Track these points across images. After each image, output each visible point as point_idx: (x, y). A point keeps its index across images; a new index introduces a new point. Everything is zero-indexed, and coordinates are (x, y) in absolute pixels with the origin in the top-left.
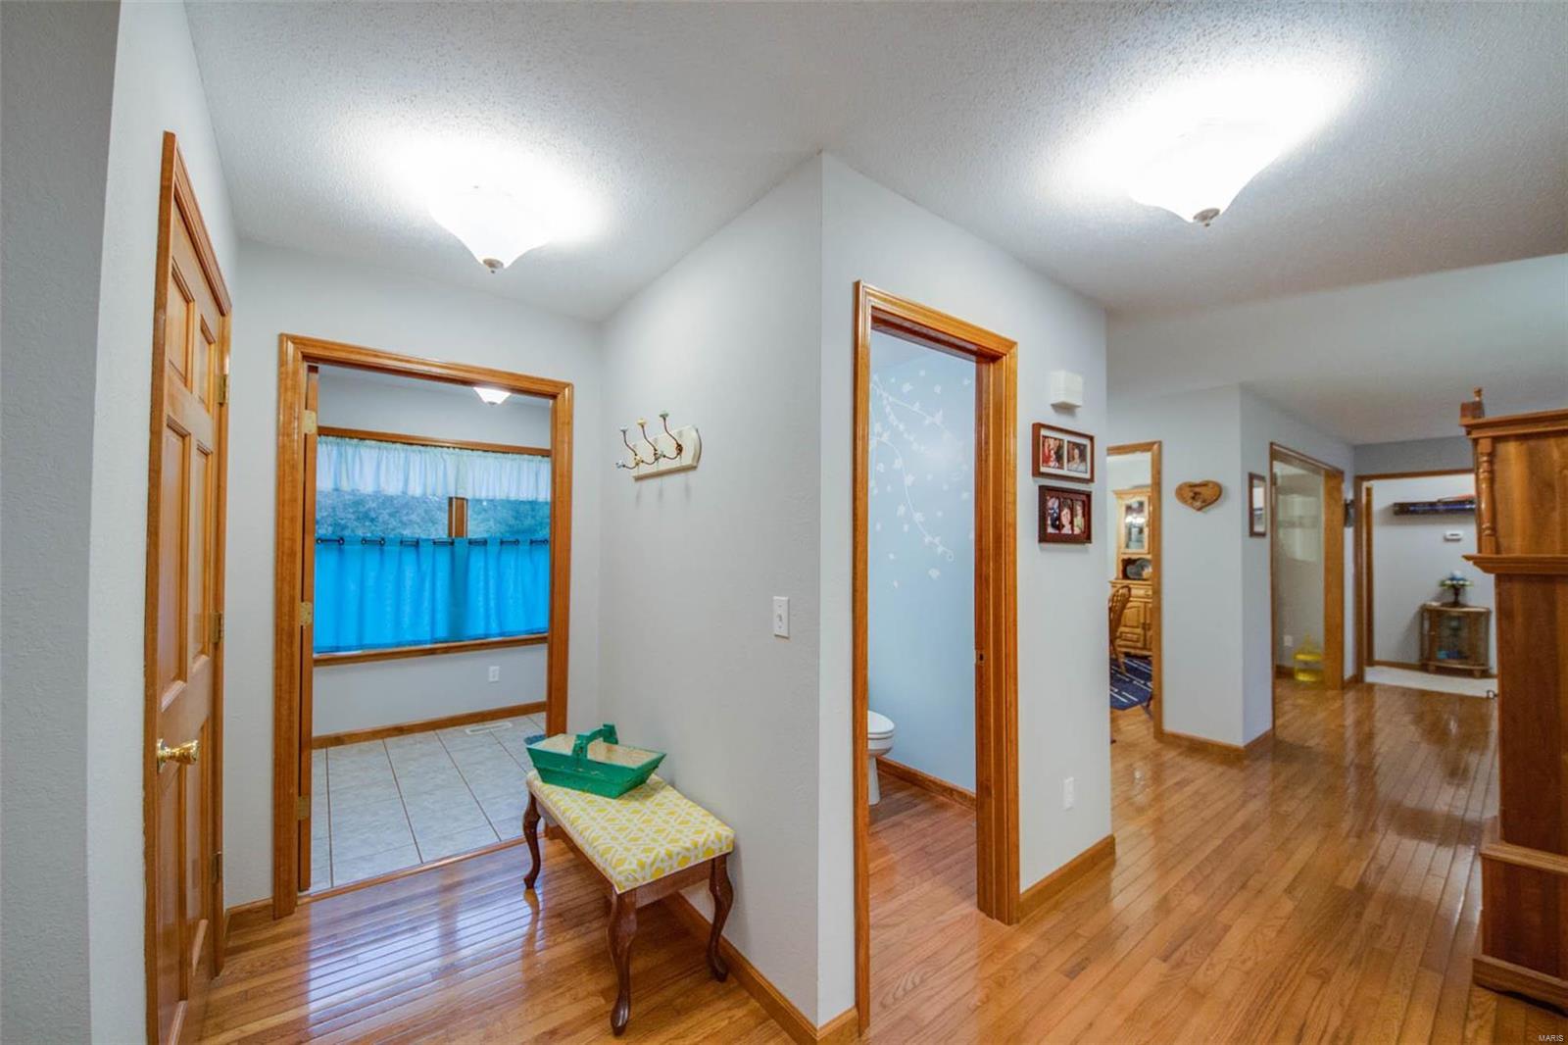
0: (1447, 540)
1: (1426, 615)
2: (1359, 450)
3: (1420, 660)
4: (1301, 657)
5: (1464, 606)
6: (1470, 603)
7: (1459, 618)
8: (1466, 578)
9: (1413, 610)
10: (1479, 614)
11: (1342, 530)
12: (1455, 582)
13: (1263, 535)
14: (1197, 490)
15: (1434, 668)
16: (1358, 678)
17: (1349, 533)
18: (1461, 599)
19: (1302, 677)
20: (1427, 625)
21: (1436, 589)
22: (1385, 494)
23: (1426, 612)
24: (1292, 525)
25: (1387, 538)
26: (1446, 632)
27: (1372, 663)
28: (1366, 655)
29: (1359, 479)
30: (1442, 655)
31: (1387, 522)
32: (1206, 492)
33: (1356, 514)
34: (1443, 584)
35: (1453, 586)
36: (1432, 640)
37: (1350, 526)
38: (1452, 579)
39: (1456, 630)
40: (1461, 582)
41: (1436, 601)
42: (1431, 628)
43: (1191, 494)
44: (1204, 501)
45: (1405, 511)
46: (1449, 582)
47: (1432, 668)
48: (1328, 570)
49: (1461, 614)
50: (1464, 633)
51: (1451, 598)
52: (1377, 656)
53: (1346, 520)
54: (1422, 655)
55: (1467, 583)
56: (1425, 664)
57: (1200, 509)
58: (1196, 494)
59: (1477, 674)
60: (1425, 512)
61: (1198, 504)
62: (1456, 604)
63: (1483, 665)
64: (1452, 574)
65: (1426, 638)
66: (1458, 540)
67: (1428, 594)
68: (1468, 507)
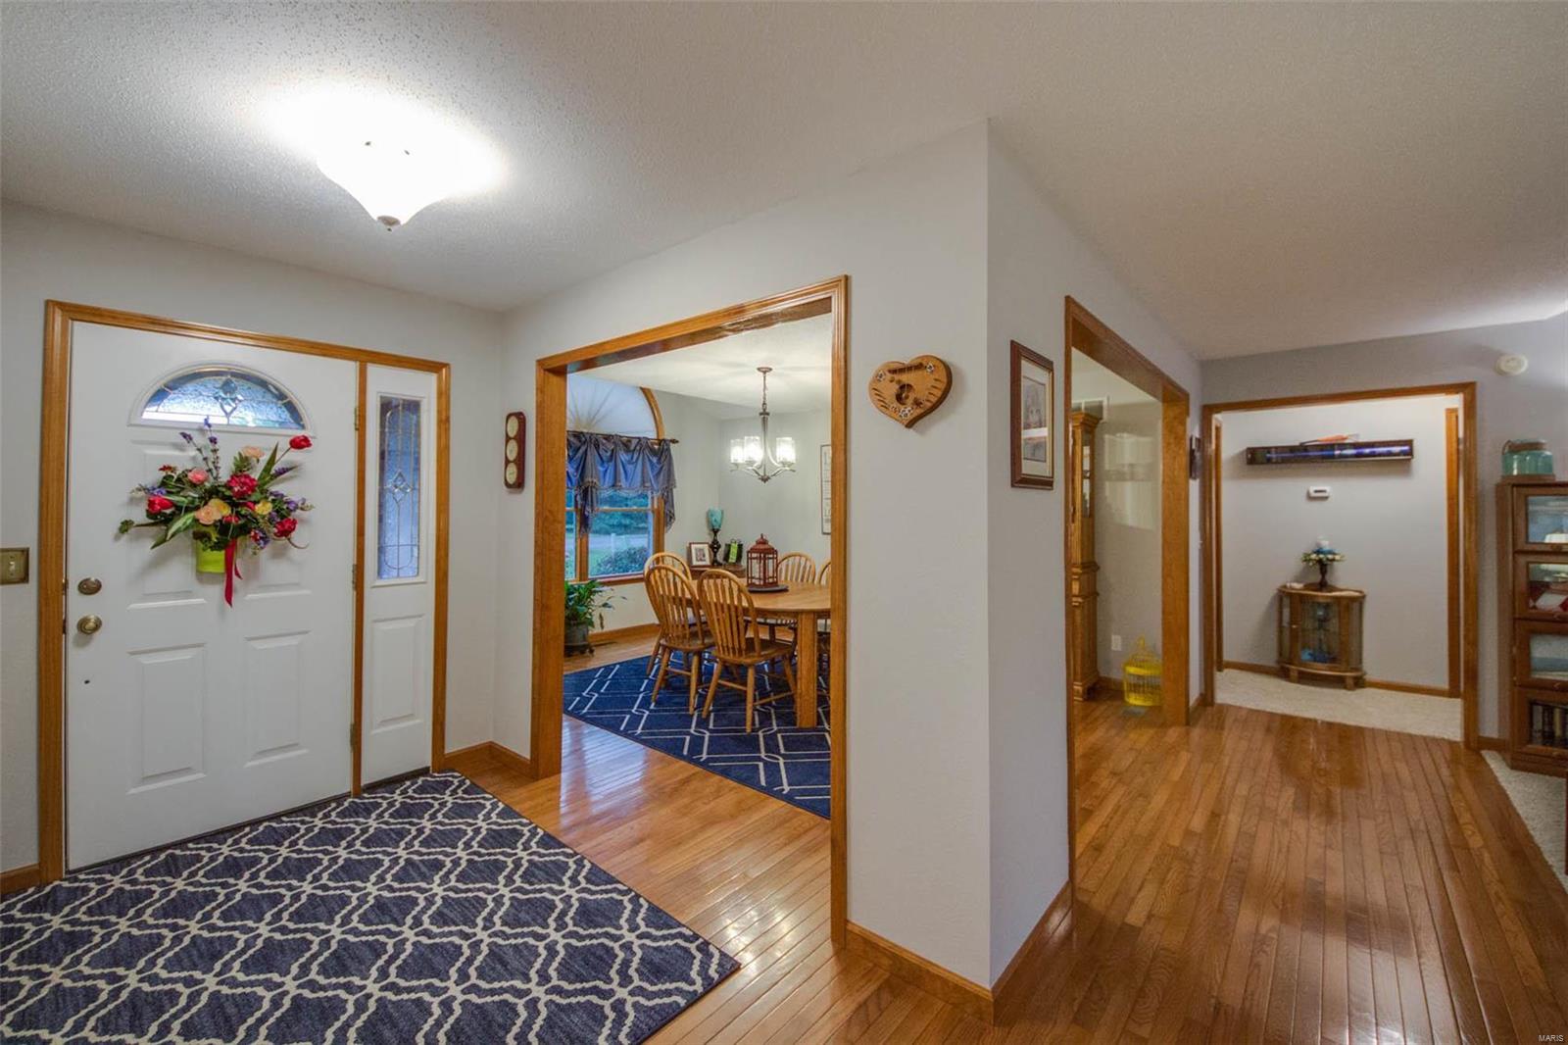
0: (1310, 498)
1: (1286, 601)
2: (1207, 367)
3: (1278, 662)
4: (1132, 670)
5: (1333, 589)
6: (1340, 584)
7: (1327, 606)
8: (1336, 552)
9: (1270, 592)
10: (1352, 599)
11: (1188, 483)
12: (1321, 556)
13: (1046, 483)
14: (905, 378)
15: (1296, 674)
16: (1207, 698)
17: (1194, 486)
18: (1330, 580)
19: (1134, 700)
20: (1286, 612)
21: (1295, 565)
22: (1237, 432)
23: (1284, 596)
24: (1121, 477)
25: (1239, 495)
26: (1309, 624)
27: (1222, 665)
28: (1214, 659)
29: (1208, 411)
30: (1305, 656)
31: (1239, 476)
32: (923, 385)
33: (1201, 463)
34: (1307, 559)
35: (1320, 561)
36: (1294, 636)
37: (1195, 479)
38: (1318, 552)
39: (1323, 621)
40: (1330, 557)
41: (1298, 582)
42: (1292, 621)
43: (895, 388)
44: (917, 403)
45: (1258, 459)
46: (1314, 556)
47: (1294, 674)
48: (1166, 544)
49: (1329, 600)
50: (1333, 625)
51: (1316, 578)
52: (1227, 657)
53: (1192, 470)
54: (1281, 654)
55: (1337, 557)
56: (1284, 669)
57: (910, 425)
58: (903, 387)
59: (1350, 682)
60: (1284, 461)
61: (909, 411)
62: (1323, 585)
63: (1357, 669)
64: (1318, 544)
65: (1287, 633)
66: (1325, 498)
67: (1287, 572)
68: (1337, 452)
